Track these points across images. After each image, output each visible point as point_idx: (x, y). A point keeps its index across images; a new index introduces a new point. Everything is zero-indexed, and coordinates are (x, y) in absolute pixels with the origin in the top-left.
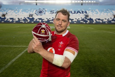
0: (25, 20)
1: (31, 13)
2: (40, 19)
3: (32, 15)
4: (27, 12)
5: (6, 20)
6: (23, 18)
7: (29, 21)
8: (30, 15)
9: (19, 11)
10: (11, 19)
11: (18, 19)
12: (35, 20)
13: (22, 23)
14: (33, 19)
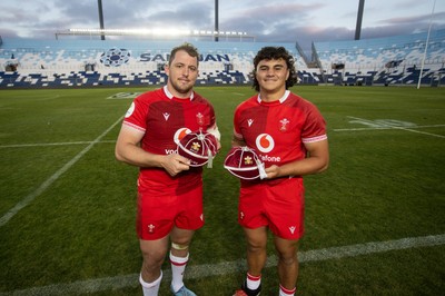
0: (74, 78)
1: (90, 61)
2: (114, 75)
3: (93, 66)
4: (79, 59)
5: (19, 80)
6: (68, 74)
7: (85, 81)
8: (87, 67)
9: (55, 56)
10: (34, 76)
11: (55, 75)
12: (101, 79)
13: (66, 86)
14: (97, 75)
